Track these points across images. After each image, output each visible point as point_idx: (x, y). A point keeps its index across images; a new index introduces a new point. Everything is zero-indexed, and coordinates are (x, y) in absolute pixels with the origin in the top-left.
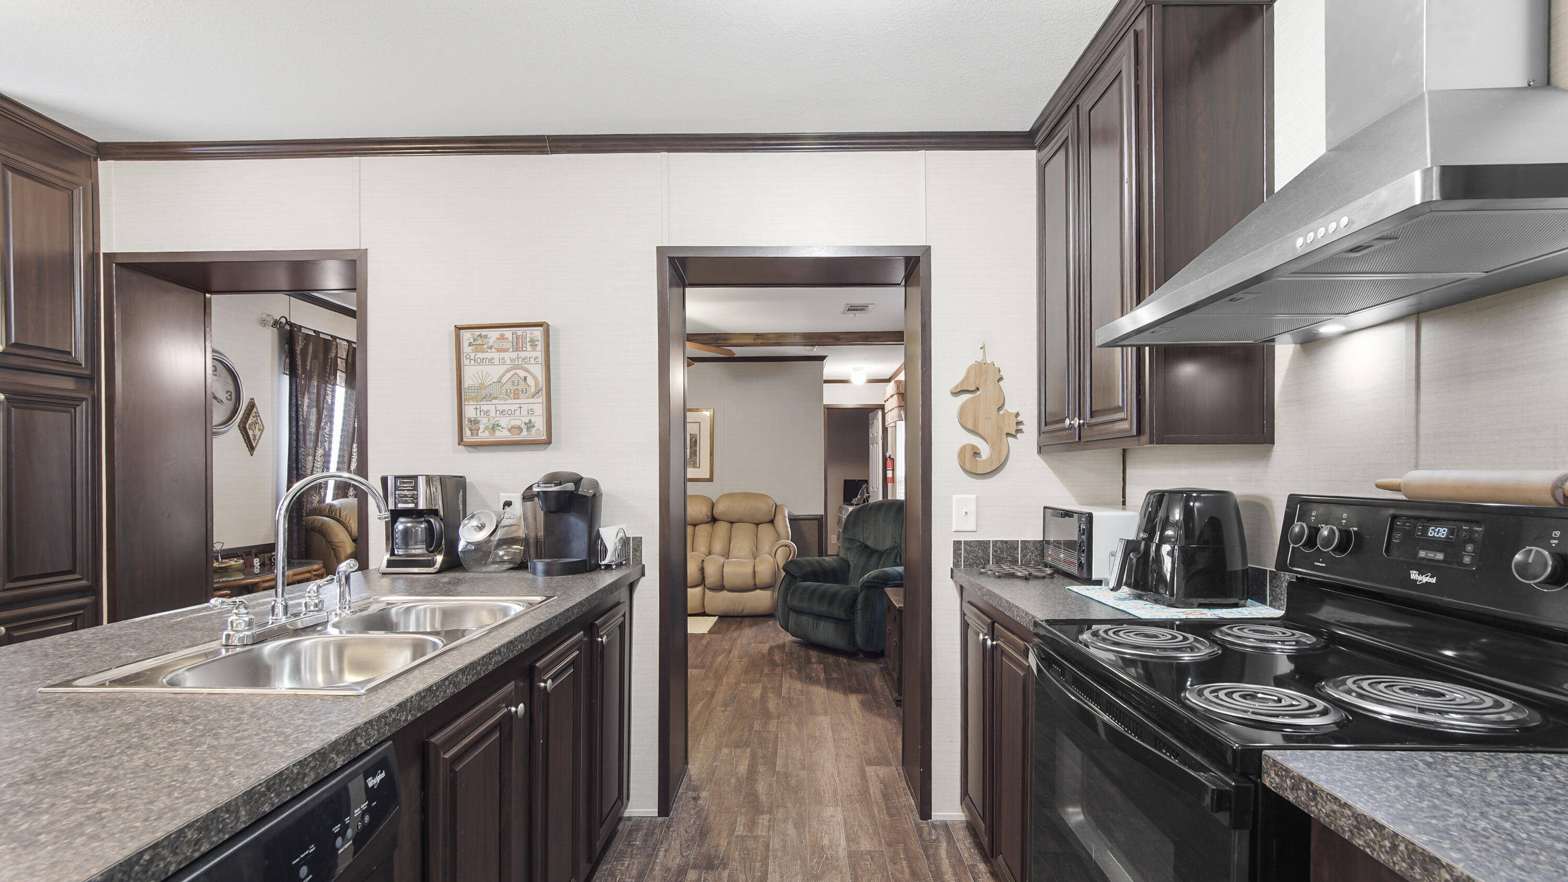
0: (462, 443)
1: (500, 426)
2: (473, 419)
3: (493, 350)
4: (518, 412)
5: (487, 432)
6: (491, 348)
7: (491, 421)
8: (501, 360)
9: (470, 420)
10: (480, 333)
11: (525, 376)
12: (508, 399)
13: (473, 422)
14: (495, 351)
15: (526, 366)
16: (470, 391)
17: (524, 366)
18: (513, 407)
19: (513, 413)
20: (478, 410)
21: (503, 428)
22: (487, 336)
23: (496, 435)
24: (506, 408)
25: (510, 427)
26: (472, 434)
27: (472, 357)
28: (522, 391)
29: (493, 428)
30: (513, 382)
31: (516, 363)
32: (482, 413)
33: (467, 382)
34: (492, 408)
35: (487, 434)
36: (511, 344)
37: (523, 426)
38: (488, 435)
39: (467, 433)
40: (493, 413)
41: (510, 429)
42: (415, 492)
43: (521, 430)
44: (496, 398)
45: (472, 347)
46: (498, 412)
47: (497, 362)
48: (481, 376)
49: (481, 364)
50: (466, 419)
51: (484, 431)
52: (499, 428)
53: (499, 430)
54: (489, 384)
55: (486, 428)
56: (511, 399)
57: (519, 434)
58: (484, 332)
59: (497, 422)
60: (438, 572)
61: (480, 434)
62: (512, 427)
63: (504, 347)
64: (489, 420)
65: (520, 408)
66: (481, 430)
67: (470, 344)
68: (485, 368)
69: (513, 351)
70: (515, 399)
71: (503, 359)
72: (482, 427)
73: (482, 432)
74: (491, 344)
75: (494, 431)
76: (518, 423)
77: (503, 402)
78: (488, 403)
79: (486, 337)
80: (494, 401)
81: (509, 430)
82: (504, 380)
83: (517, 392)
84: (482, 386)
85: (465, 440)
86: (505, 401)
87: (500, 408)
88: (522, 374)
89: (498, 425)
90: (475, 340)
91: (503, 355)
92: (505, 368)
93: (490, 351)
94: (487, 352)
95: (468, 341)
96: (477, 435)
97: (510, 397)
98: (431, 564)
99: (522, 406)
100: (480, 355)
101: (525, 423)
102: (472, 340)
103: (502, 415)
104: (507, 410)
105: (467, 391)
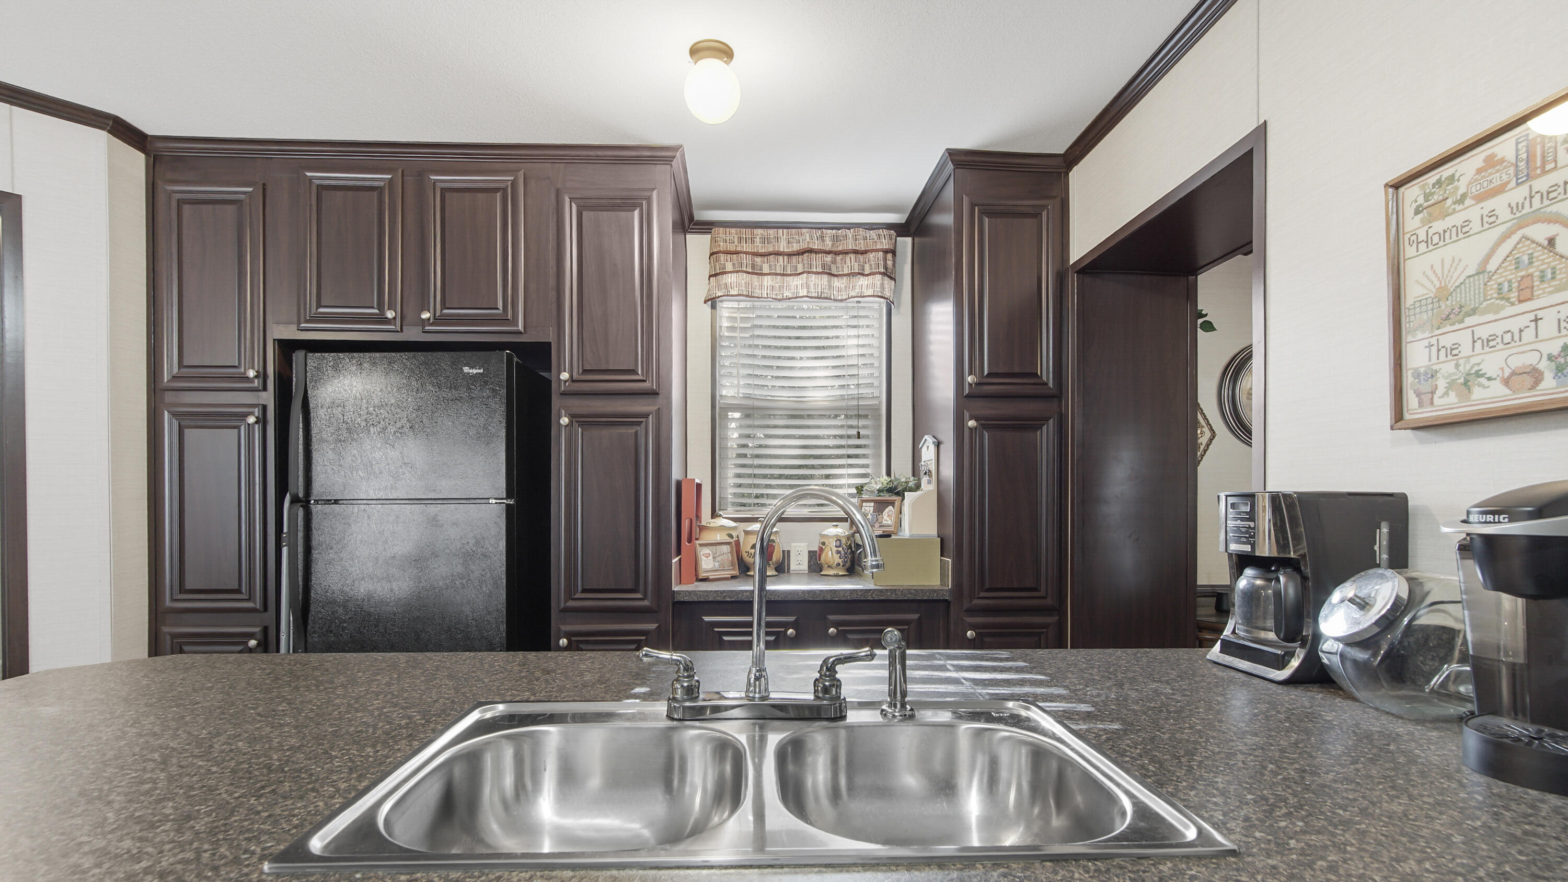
0: (1399, 424)
1: (1482, 376)
2: (1422, 370)
3: (1468, 202)
4: (1528, 335)
5: (1452, 394)
6: (1461, 201)
7: (1461, 368)
8: (1486, 219)
9: (1417, 375)
10: (1437, 177)
11: (1550, 234)
12: (1503, 307)
13: (1422, 377)
14: (1473, 202)
15: (1554, 208)
16: (1418, 310)
17: (1548, 209)
18: (1514, 325)
19: (1516, 337)
20: (1434, 349)
21: (1489, 379)
22: (1453, 175)
23: (1474, 397)
24: (1498, 328)
25: (1507, 372)
26: (1421, 405)
27: (1422, 237)
28: (1542, 278)
29: (1466, 383)
30: (1518, 262)
31: (1527, 209)
32: (1443, 352)
33: (1413, 292)
34: (1464, 338)
35: (1452, 398)
36: (1512, 170)
37: (1544, 365)
38: (1455, 400)
39: (1411, 401)
40: (1466, 350)
41: (1509, 378)
42: (1252, 524)
43: (1536, 376)
44: (1473, 312)
45: (1421, 216)
46: (1478, 344)
47: (1476, 226)
48: (1439, 272)
49: (1441, 243)
50: (1410, 373)
51: (1446, 394)
52: (1482, 380)
53: (1480, 385)
54: (1457, 284)
55: (1451, 385)
56: (1513, 304)
57: (1532, 388)
58: (1445, 172)
59: (1476, 368)
60: (1290, 682)
61: (1437, 401)
62: (1514, 373)
63: (1497, 182)
64: (1457, 366)
65: (1536, 320)
66: (1440, 391)
67: (1417, 212)
68: (1447, 253)
69: (1518, 184)
70: (1520, 301)
71: (1492, 214)
72: (1442, 384)
73: (1442, 397)
74: (1462, 190)
75: (1469, 389)
76: (1531, 359)
77: (1490, 317)
78: (1457, 326)
79: (1451, 179)
80: (1469, 321)
81: (1506, 382)
82: (1492, 266)
83: (1526, 283)
84: (1443, 294)
85: (1407, 416)
86: (1497, 312)
87: (1483, 332)
88: (1540, 232)
89: (1478, 374)
90: (1427, 197)
91: (1489, 205)
92: (1497, 233)
93: (1461, 207)
94: (1454, 211)
95: (1414, 205)
96: (1432, 403)
97: (1508, 299)
98: (1280, 662)
99: (1540, 314)
100: (1438, 226)
101: (1550, 358)
102: (1421, 200)
103: (1487, 349)
104: (1499, 334)
105: (1412, 312)
